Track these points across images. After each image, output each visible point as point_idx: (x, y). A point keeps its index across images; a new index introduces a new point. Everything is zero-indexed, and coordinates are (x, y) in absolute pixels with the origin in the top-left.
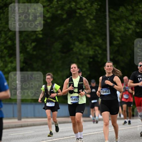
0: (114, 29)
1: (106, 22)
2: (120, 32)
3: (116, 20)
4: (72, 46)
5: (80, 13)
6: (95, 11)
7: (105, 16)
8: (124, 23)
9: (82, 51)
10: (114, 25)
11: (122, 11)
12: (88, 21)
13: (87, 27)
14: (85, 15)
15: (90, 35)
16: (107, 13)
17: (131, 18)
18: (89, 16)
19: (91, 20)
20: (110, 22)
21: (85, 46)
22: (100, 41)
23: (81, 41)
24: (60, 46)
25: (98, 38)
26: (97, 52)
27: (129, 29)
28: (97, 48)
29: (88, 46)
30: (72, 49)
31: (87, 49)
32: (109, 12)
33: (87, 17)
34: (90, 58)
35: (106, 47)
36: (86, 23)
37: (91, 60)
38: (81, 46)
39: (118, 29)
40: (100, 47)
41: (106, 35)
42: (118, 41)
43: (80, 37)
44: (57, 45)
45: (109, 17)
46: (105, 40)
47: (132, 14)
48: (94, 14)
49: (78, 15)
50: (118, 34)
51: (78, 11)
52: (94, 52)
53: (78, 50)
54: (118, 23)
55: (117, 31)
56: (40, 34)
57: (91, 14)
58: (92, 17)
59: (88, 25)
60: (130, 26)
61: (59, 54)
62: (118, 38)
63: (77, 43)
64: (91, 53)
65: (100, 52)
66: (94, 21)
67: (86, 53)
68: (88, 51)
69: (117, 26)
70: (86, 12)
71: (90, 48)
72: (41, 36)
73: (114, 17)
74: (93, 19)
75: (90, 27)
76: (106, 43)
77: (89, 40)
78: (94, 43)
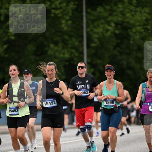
0: (92, 30)
1: (82, 23)
2: (97, 33)
3: (93, 21)
4: (46, 49)
5: (55, 14)
6: (71, 11)
7: (82, 16)
8: (102, 24)
9: (57, 54)
10: (91, 26)
11: (100, 12)
12: (64, 22)
13: (63, 28)
14: (60, 15)
15: (66, 37)
16: (84, 13)
17: (110, 18)
18: (65, 16)
19: (67, 20)
20: (87, 23)
21: (60, 48)
22: (77, 43)
23: (56, 44)
24: (34, 49)
25: (74, 40)
26: (73, 55)
27: (107, 30)
28: (73, 51)
29: (63, 48)
30: (46, 52)
31: (63, 51)
32: (87, 12)
33: (62, 18)
34: (66, 61)
35: (83, 50)
36: (61, 24)
37: (67, 63)
38: (56, 48)
39: (96, 30)
40: (77, 50)
41: (82, 37)
42: (95, 43)
43: (55, 39)
44: (31, 48)
45: (87, 17)
46: (81, 42)
47: (110, 15)
48: (70, 14)
49: (52, 15)
50: (96, 36)
51: (53, 11)
52: (71, 55)
53: (52, 53)
54: (96, 24)
55: (95, 33)
56: (12, 35)
57: (67, 15)
58: (68, 18)
59: (63, 26)
60: (109, 28)
61: (32, 58)
62: (96, 40)
63: (52, 46)
64: (67, 56)
65: (77, 55)
66: (70, 22)
67: (61, 56)
68: (64, 54)
69: (95, 27)
70: (62, 13)
71: (66, 51)
72: (13, 38)
73: (92, 18)
74: (69, 20)
75: (66, 28)
76: (82, 46)
77: (65, 42)
78: (70, 46)
